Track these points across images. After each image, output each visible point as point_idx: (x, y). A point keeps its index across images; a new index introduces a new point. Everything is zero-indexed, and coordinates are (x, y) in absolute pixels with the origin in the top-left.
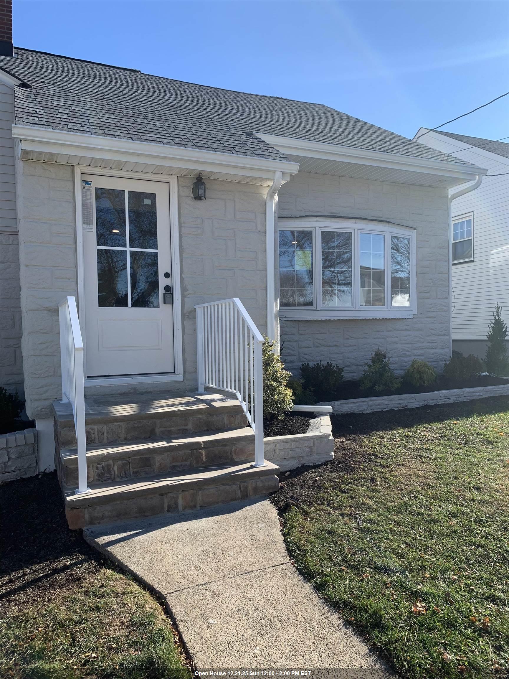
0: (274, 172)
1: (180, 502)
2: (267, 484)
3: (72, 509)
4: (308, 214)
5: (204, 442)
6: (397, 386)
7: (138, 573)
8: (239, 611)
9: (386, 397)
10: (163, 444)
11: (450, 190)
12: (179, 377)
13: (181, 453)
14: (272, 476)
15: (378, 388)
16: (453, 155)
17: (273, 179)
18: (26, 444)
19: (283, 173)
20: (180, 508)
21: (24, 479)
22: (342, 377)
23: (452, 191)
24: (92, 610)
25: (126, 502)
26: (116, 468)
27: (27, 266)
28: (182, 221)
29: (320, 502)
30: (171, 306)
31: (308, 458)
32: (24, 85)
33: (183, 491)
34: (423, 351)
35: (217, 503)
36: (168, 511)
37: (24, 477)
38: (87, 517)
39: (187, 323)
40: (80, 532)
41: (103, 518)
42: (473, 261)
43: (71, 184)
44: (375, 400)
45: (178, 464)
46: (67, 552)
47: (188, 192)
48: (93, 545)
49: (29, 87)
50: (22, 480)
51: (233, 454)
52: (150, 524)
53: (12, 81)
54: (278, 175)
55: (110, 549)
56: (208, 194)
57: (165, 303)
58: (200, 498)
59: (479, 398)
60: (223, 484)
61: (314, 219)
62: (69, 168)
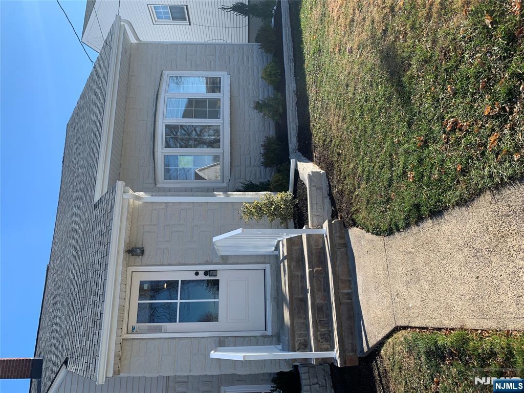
0: (123, 199)
1: (346, 291)
2: (338, 229)
3: (345, 363)
4: (152, 157)
5: (309, 269)
6: (279, 96)
7: (384, 336)
8: (407, 285)
9: (287, 108)
10: (309, 295)
11: (132, 42)
12: (268, 267)
13: (315, 284)
14: (333, 225)
15: (281, 111)
16: (105, 38)
17: (129, 199)
18: (308, 372)
19: (124, 193)
20: (349, 291)
21: (331, 374)
22: (272, 137)
23: (133, 40)
24: (400, 372)
25: (343, 328)
26: (323, 330)
27: (190, 371)
28: (160, 264)
29: (351, 198)
30: (218, 271)
31: (324, 191)
32: (66, 362)
33: (339, 289)
34: (255, 68)
35: (348, 265)
36: (351, 300)
37: (330, 373)
38: (351, 354)
39: (230, 261)
40: (360, 359)
41: (352, 344)
42: (187, 6)
43: (134, 341)
44: (289, 116)
45: (322, 287)
46: (371, 371)
47: (139, 259)
48: (368, 354)
49: (67, 360)
50: (331, 375)
51: (318, 247)
52: (358, 314)
53: (63, 370)
54: (125, 196)
55: (370, 346)
56: (139, 245)
57: (216, 276)
58: (345, 278)
59: (290, 30)
60: (336, 261)
61: (156, 154)
62: (124, 343)
